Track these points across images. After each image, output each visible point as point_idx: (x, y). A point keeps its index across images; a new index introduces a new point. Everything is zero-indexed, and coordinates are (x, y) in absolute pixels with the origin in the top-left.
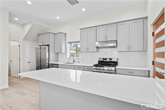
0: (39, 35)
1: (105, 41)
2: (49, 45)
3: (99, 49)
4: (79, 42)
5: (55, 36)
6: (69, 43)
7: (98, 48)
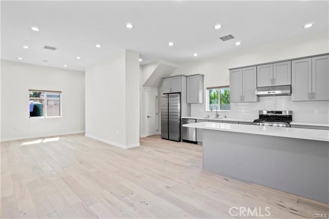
0: (163, 79)
1: (272, 85)
2: (180, 93)
3: (261, 98)
4: (228, 86)
5: (188, 79)
6: (207, 88)
7: (258, 96)
